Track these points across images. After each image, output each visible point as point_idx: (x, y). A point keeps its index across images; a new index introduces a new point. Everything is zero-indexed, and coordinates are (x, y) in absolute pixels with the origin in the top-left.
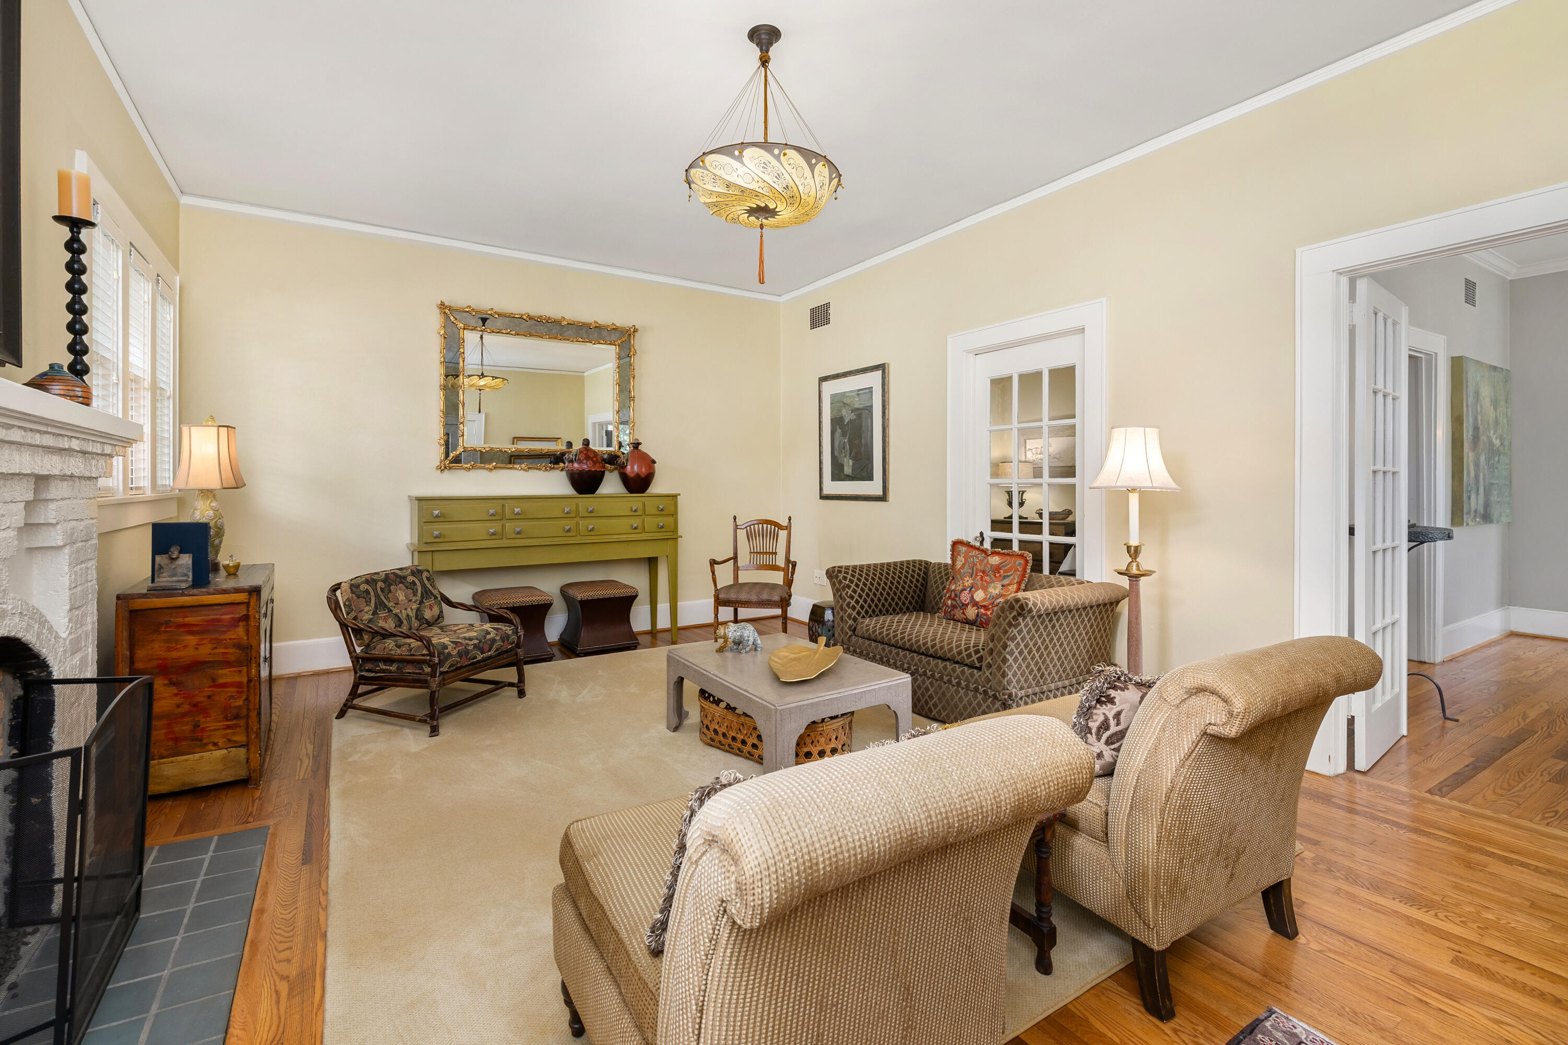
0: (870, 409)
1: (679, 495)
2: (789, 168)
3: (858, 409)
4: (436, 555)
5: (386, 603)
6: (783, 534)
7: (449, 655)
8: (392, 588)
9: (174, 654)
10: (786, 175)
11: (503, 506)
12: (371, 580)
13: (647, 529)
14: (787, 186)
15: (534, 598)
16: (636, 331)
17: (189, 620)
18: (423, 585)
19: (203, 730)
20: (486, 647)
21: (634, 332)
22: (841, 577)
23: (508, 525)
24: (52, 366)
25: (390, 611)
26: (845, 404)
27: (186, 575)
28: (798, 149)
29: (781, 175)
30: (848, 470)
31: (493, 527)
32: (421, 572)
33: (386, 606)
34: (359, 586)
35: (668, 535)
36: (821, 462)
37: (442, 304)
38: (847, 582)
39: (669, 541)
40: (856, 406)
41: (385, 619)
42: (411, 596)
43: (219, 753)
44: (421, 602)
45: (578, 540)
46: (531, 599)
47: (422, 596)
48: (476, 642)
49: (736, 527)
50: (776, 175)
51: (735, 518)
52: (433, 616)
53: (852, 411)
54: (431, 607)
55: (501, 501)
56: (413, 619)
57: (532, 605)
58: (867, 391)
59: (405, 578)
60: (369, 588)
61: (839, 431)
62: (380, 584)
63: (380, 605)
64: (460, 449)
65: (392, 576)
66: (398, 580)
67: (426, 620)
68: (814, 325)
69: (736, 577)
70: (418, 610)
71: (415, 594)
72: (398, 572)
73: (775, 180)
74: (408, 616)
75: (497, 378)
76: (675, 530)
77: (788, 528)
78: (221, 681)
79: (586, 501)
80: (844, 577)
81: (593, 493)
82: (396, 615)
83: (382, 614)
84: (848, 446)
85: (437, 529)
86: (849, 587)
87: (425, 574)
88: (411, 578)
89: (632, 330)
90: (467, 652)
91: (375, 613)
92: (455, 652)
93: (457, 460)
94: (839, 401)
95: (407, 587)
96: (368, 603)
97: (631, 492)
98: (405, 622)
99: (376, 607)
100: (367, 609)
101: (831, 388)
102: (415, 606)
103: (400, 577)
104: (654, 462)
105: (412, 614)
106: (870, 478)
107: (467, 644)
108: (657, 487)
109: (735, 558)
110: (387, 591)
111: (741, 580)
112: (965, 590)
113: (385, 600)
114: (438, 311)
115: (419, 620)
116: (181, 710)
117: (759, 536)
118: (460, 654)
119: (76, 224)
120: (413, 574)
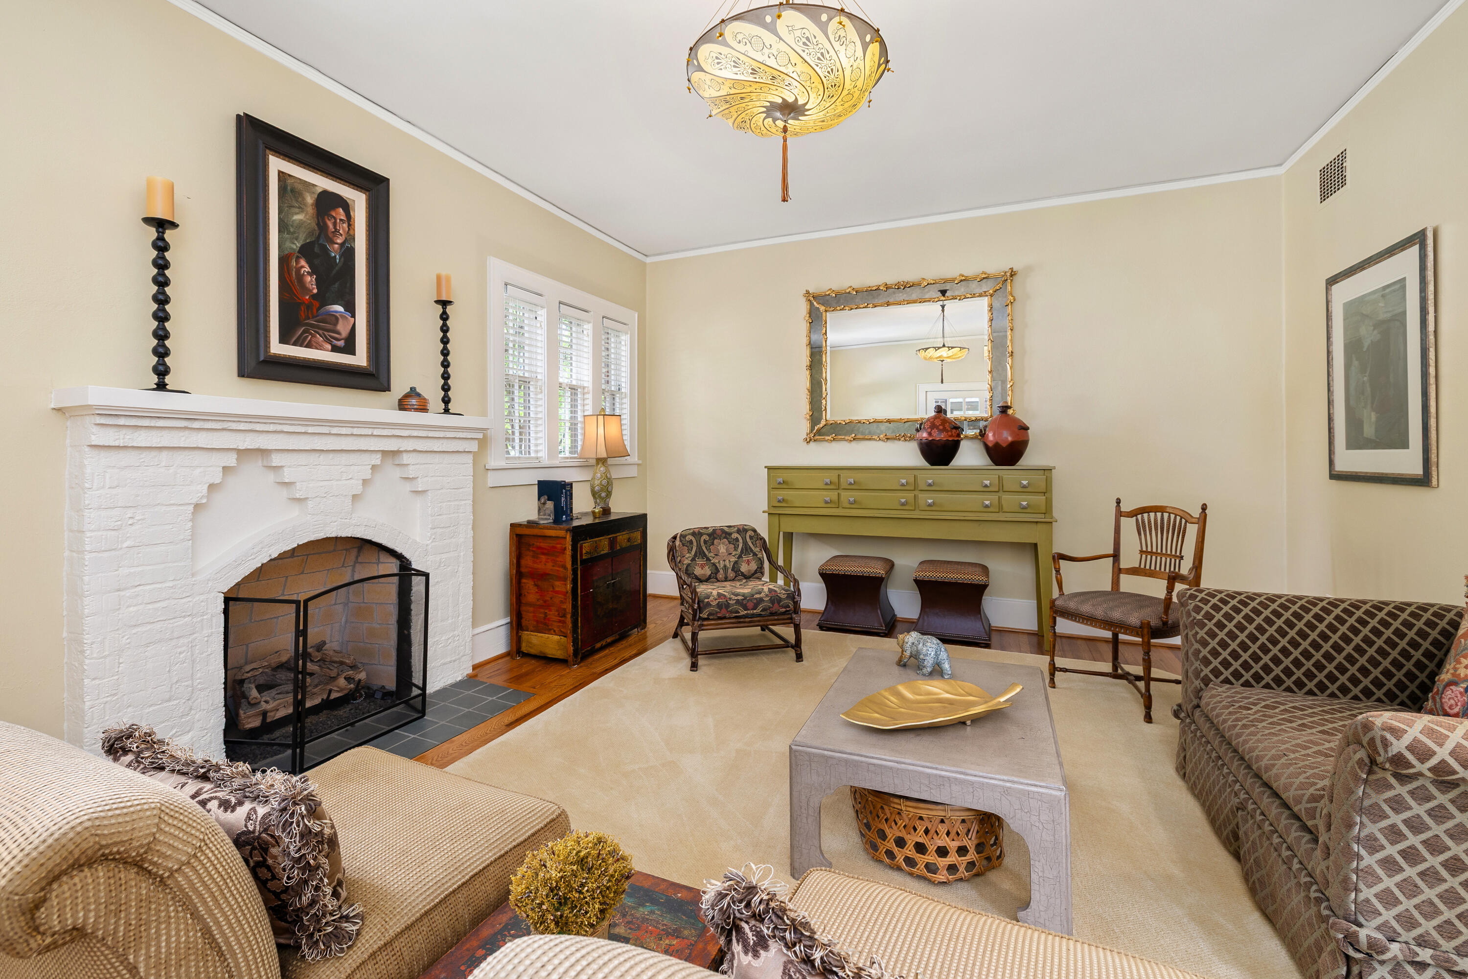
0: (1401, 318)
1: (1054, 468)
2: (741, 47)
3: (1383, 322)
4: (783, 519)
5: (707, 553)
6: (1192, 531)
7: (708, 604)
8: (716, 541)
9: (536, 566)
10: (742, 57)
11: (839, 475)
12: (697, 534)
13: (1005, 509)
14: (753, 69)
15: (865, 570)
16: (1013, 274)
17: (542, 545)
18: (745, 543)
19: (549, 619)
20: (750, 605)
21: (1012, 276)
22: (1191, 607)
23: (844, 494)
24: (411, 389)
25: (708, 559)
26: (1365, 316)
27: (549, 515)
28: (737, 17)
29: (737, 60)
30: (1369, 431)
31: (832, 495)
32: (746, 531)
33: (705, 555)
34: (686, 536)
35: (1039, 518)
36: (1330, 419)
37: (808, 292)
38: (1199, 617)
39: (1040, 526)
40: (1382, 316)
41: (702, 566)
42: (732, 550)
43: (556, 638)
44: (740, 557)
45: (916, 514)
46: (862, 569)
47: (742, 552)
48: (740, 598)
49: (1119, 514)
50: (733, 64)
51: (1118, 502)
52: (749, 571)
53: (1375, 326)
54: (748, 562)
55: (837, 472)
56: (730, 570)
57: (863, 576)
58: (1397, 287)
59: (730, 534)
60: (693, 539)
61: (1356, 363)
62: (705, 537)
63: (700, 553)
64: (823, 423)
65: (719, 532)
66: (724, 535)
67: (742, 573)
68: (1326, 193)
69: (1116, 583)
70: (736, 563)
71: (736, 549)
72: (726, 529)
73: (735, 70)
74: (725, 566)
75: (952, 348)
76: (1048, 509)
77: (1202, 521)
78: (557, 589)
79: (939, 474)
80: (1197, 606)
81: (947, 464)
82: (714, 564)
83: (700, 561)
84: (1369, 389)
85: (782, 494)
86: (1202, 625)
87: (750, 533)
88: (735, 535)
89: (1008, 274)
90: (728, 605)
91: (693, 560)
92: (714, 603)
93: (819, 432)
94: (1354, 309)
95: (730, 543)
96: (689, 551)
97: (997, 465)
98: (721, 571)
99: (695, 555)
100: (688, 555)
101: (1344, 292)
102: (733, 559)
103: (726, 533)
104: (1026, 428)
105: (730, 566)
106: (1404, 444)
107: (730, 599)
108: (1030, 458)
109: (1116, 556)
110: (710, 543)
111: (1123, 588)
112: (1455, 683)
113: (705, 551)
114: (804, 299)
115: (736, 572)
116: (538, 603)
117: (1156, 529)
118: (719, 605)
119: (445, 303)
120: (739, 531)
